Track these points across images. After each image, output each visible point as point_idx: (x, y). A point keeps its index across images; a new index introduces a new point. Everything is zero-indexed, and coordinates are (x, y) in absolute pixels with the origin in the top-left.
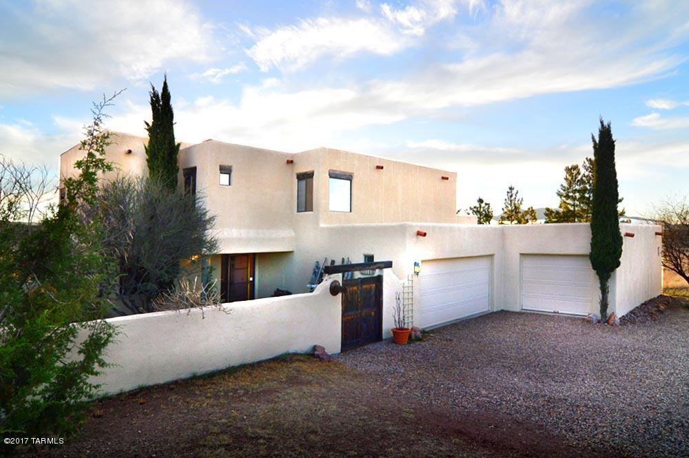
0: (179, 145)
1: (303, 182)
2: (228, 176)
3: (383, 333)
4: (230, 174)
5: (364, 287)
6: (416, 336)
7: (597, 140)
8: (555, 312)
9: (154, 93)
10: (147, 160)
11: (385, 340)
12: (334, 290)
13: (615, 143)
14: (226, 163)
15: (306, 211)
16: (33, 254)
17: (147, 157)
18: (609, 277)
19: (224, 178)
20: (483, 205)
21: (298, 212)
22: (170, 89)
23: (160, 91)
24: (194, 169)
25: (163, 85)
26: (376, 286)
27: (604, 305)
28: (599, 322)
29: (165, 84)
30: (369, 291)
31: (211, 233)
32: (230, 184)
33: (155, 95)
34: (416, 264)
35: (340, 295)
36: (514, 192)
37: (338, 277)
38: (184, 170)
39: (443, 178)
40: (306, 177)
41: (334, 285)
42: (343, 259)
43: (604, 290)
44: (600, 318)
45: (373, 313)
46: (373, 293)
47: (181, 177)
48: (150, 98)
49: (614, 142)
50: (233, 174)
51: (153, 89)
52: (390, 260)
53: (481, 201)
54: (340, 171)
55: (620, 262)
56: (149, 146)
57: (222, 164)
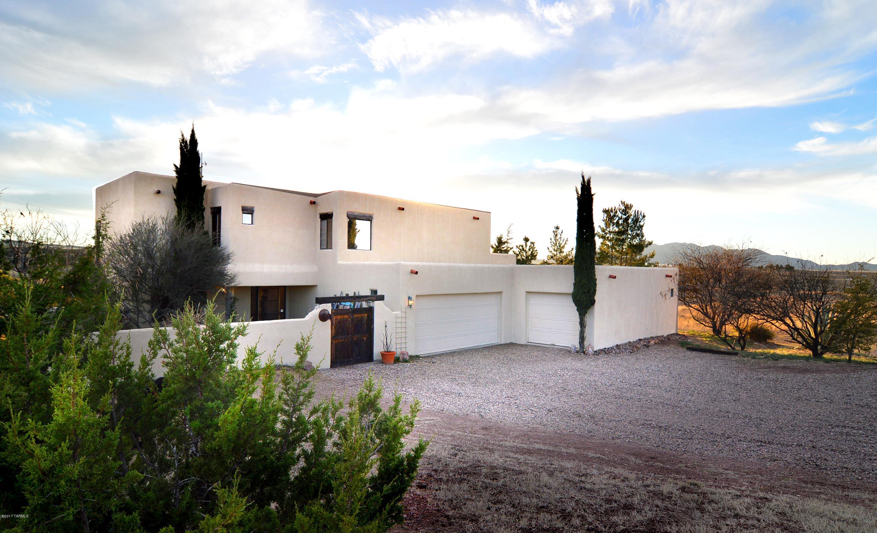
0: (205, 187)
1: (325, 222)
2: (251, 215)
3: (374, 355)
4: (252, 214)
5: (355, 316)
6: (403, 359)
7: (580, 192)
8: (552, 345)
9: (183, 140)
10: (175, 200)
11: (376, 361)
12: (323, 317)
13: (594, 197)
14: (248, 204)
15: (327, 248)
16: (71, 282)
17: (175, 198)
18: (586, 313)
19: (247, 218)
20: (529, 244)
21: (321, 249)
22: (197, 136)
23: (188, 138)
24: (220, 208)
25: (191, 133)
26: (368, 315)
27: (582, 339)
28: (577, 352)
29: (193, 131)
30: (361, 320)
31: (231, 268)
32: (252, 224)
33: (183, 141)
34: (410, 298)
35: (329, 322)
36: (559, 231)
37: (328, 307)
38: (211, 208)
39: (475, 218)
40: (327, 217)
41: (323, 313)
42: (355, 292)
43: (582, 325)
44: (579, 349)
45: (365, 339)
46: (365, 321)
47: (208, 215)
48: (179, 144)
49: (593, 195)
50: (255, 214)
51: (183, 135)
52: (383, 294)
53: (526, 240)
54: (359, 213)
55: (594, 301)
56: (176, 187)
57: (244, 205)
